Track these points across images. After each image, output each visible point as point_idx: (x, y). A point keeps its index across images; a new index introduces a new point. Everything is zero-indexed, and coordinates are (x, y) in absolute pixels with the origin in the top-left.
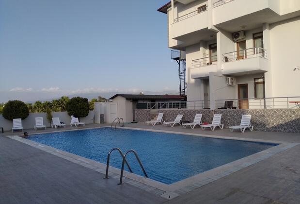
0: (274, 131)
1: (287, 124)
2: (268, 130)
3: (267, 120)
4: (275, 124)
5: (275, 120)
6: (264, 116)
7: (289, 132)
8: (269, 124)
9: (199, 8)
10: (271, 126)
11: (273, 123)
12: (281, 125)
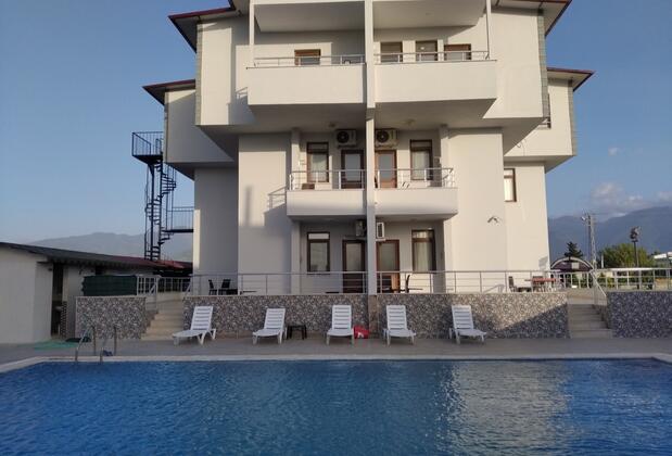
0: (511, 337)
1: (532, 321)
2: (501, 336)
3: (495, 315)
4: (511, 322)
5: (511, 315)
6: (489, 307)
7: (540, 336)
8: (499, 323)
9: (298, 53)
10: (503, 326)
11: (507, 320)
12: (523, 323)
